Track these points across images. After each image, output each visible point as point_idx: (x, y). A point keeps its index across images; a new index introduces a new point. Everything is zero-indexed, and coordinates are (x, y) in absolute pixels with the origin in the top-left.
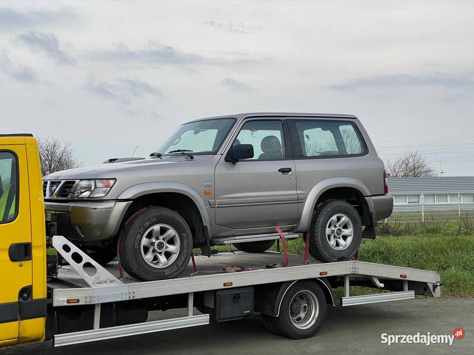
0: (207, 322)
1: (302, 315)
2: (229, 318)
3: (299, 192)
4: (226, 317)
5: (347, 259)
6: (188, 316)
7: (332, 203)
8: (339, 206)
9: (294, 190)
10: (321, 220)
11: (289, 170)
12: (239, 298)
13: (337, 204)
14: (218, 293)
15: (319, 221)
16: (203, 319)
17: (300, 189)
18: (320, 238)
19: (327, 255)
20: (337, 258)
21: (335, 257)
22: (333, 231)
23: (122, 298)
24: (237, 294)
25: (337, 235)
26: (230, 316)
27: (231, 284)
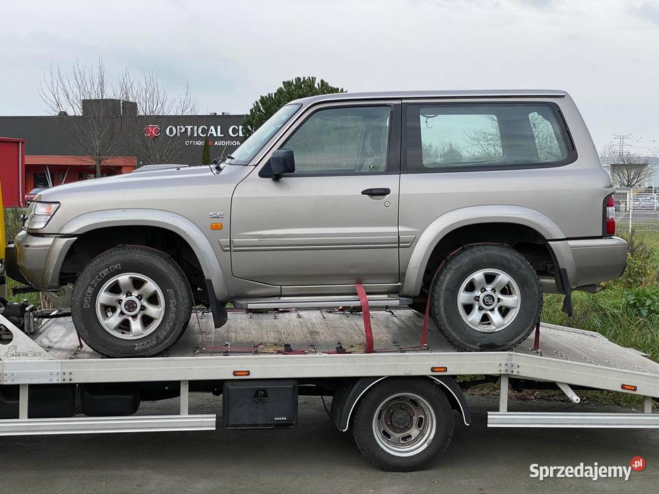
0: (212, 426)
1: (414, 432)
2: (245, 425)
3: (401, 229)
4: (240, 423)
5: (500, 349)
6: (179, 414)
7: (475, 249)
8: (488, 256)
9: (393, 226)
10: (447, 278)
11: (385, 192)
12: (265, 395)
13: (486, 252)
14: (227, 384)
15: (444, 280)
16: (206, 422)
17: (405, 225)
18: (442, 308)
19: (459, 339)
20: (479, 344)
21: (474, 343)
22: (477, 299)
23: (51, 380)
24: (261, 390)
25: (484, 306)
26: (247, 423)
27: (248, 373)
